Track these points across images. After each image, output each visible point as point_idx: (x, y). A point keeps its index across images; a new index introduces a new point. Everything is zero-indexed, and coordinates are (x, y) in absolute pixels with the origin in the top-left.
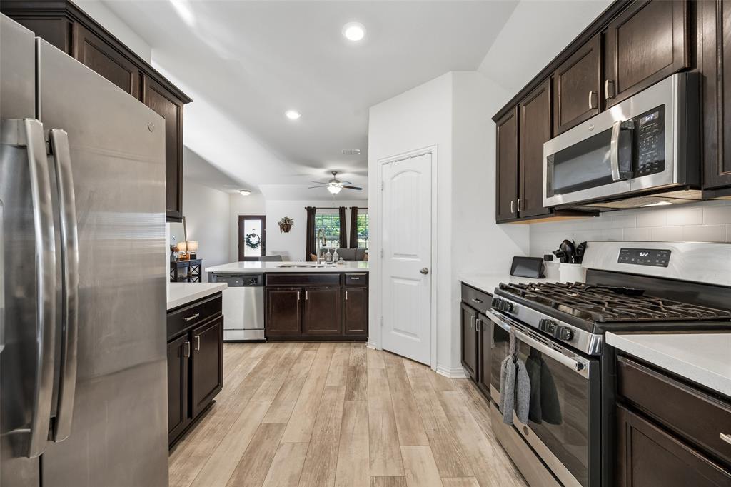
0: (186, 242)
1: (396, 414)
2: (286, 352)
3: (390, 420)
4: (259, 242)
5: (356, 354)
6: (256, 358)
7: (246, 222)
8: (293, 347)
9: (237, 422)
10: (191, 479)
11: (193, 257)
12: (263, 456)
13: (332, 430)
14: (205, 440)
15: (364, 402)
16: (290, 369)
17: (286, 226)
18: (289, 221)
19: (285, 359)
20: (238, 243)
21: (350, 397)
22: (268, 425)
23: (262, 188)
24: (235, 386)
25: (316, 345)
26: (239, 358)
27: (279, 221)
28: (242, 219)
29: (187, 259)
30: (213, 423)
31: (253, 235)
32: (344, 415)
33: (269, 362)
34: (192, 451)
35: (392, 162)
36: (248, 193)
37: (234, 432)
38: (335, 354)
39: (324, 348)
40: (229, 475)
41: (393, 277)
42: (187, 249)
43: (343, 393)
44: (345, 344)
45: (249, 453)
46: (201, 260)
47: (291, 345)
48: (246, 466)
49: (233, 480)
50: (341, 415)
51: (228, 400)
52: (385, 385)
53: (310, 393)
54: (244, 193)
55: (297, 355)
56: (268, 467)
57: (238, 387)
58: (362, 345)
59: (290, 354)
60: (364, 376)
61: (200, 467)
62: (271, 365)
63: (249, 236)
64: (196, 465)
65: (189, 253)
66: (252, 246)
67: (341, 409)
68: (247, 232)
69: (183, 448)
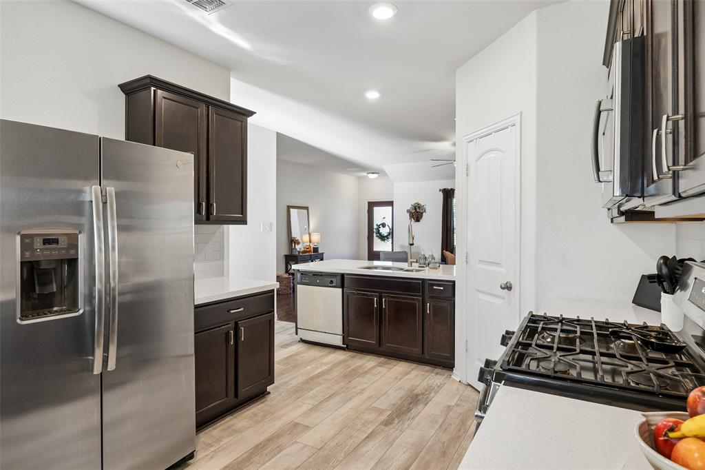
0: (310, 234)
1: (422, 453)
2: (358, 364)
3: (411, 457)
4: (389, 234)
5: (430, 382)
6: (326, 364)
7: (376, 209)
8: (369, 361)
9: (275, 415)
10: (222, 443)
11: (316, 250)
12: (277, 446)
13: (346, 446)
14: (246, 420)
15: (398, 431)
16: (350, 382)
17: (417, 214)
18: (419, 208)
19: (353, 370)
20: (367, 235)
21: (387, 423)
22: (297, 424)
23: (387, 168)
24: (293, 385)
25: (394, 362)
26: (313, 360)
27: (409, 208)
28: (372, 205)
29: (310, 251)
30: (258, 410)
31: (384, 225)
32: (367, 437)
33: (334, 370)
34: (233, 425)
35: (476, 139)
36: (376, 176)
37: (269, 421)
38: (407, 377)
39: (401, 367)
40: (246, 450)
41: (478, 290)
42: (310, 242)
43: (384, 417)
44: (427, 368)
45: (269, 440)
46: (323, 254)
47: (369, 357)
48: (261, 448)
49: (246, 455)
50: (365, 436)
51: (281, 394)
52: (437, 422)
53: (351, 409)
54: (371, 176)
55: (366, 369)
56: (275, 455)
57: (295, 386)
58: (447, 373)
59: (360, 366)
60: (420, 407)
61: (232, 437)
62: (337, 372)
63: (379, 226)
64: (230, 435)
65: (312, 246)
66: (383, 238)
67: (370, 430)
68: (377, 221)
69: (229, 421)
